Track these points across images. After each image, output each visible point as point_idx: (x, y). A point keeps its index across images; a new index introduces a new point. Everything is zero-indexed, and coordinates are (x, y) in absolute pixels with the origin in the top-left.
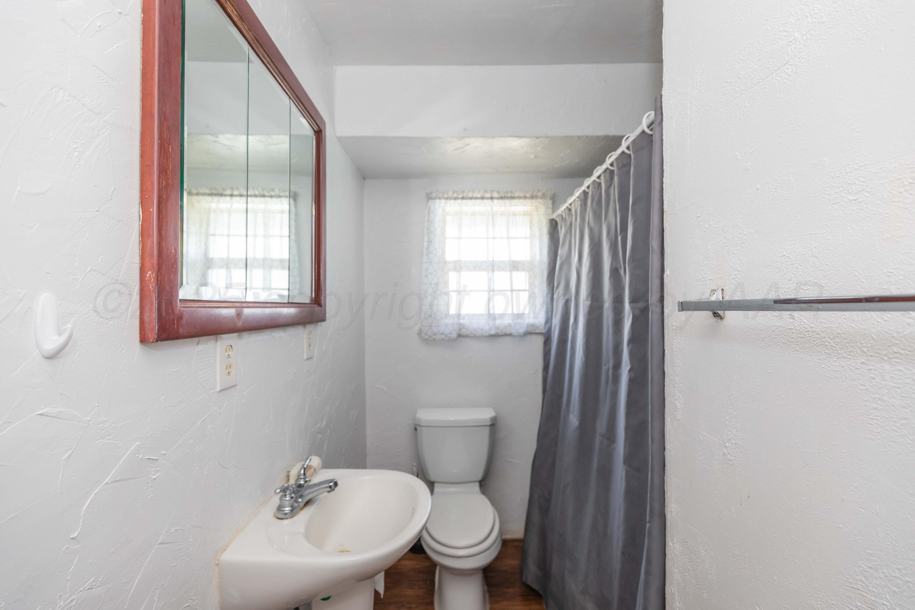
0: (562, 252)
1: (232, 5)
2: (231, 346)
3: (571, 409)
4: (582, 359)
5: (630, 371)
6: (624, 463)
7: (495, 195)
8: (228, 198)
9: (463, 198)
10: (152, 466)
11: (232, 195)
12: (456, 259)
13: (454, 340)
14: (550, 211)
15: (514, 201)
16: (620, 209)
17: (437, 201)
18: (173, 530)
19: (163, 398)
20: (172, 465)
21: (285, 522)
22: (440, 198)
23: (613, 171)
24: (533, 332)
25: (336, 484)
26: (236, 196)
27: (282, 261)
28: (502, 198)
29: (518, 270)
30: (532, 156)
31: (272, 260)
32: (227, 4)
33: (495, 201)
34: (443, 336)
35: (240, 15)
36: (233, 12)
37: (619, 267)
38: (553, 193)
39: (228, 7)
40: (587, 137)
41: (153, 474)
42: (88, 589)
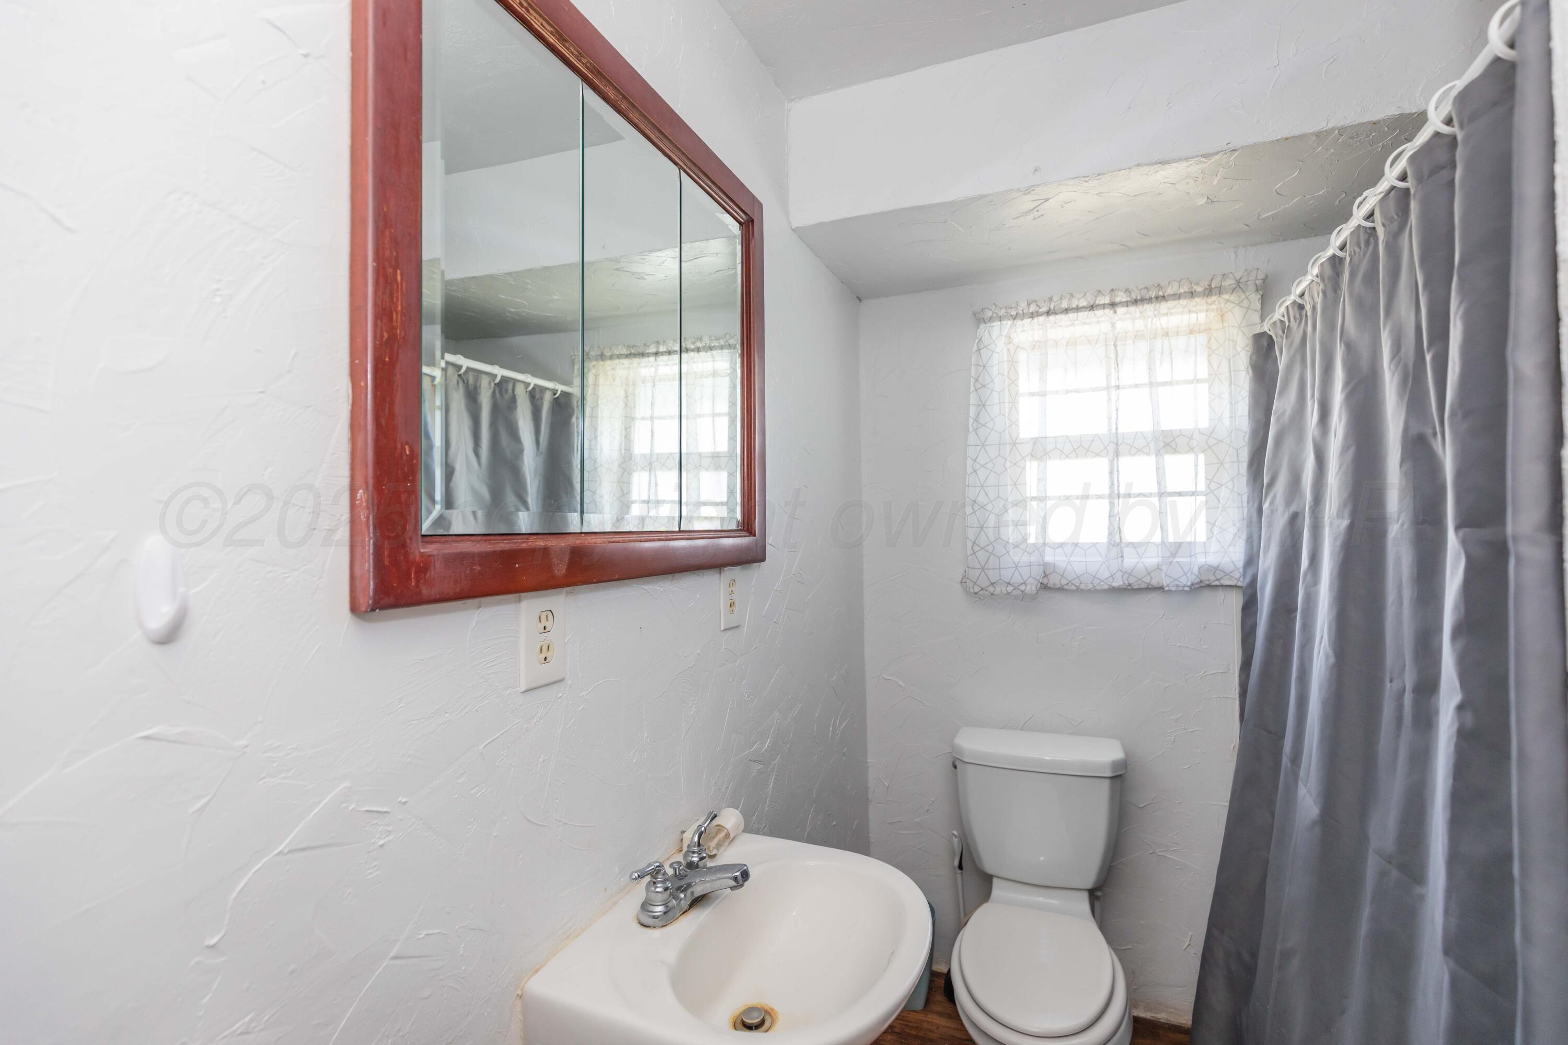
0: (1283, 405)
1: (540, 16)
2: (550, 611)
3: (1302, 773)
4: (1327, 657)
5: (1460, 708)
6: (1447, 952)
7: (1121, 297)
8: (652, 359)
9: (1048, 313)
10: (376, 823)
11: (656, 354)
12: (1037, 436)
13: (1034, 597)
14: (1256, 317)
15: (1164, 306)
16: (1426, 284)
17: (996, 324)
18: (422, 934)
19: (401, 705)
20: (421, 821)
21: (656, 933)
22: (1000, 319)
23: (1407, 191)
24: (1217, 583)
25: (745, 875)
26: (662, 353)
27: (715, 456)
28: (1135, 302)
29: (1175, 451)
30: (1202, 201)
31: (700, 455)
32: (530, 14)
33: (1121, 310)
34: (1010, 589)
35: (557, 31)
36: (544, 27)
37: (1429, 432)
38: (1261, 276)
39: (532, 20)
40: (1342, 130)
41: (378, 838)
42: (241, 1034)
